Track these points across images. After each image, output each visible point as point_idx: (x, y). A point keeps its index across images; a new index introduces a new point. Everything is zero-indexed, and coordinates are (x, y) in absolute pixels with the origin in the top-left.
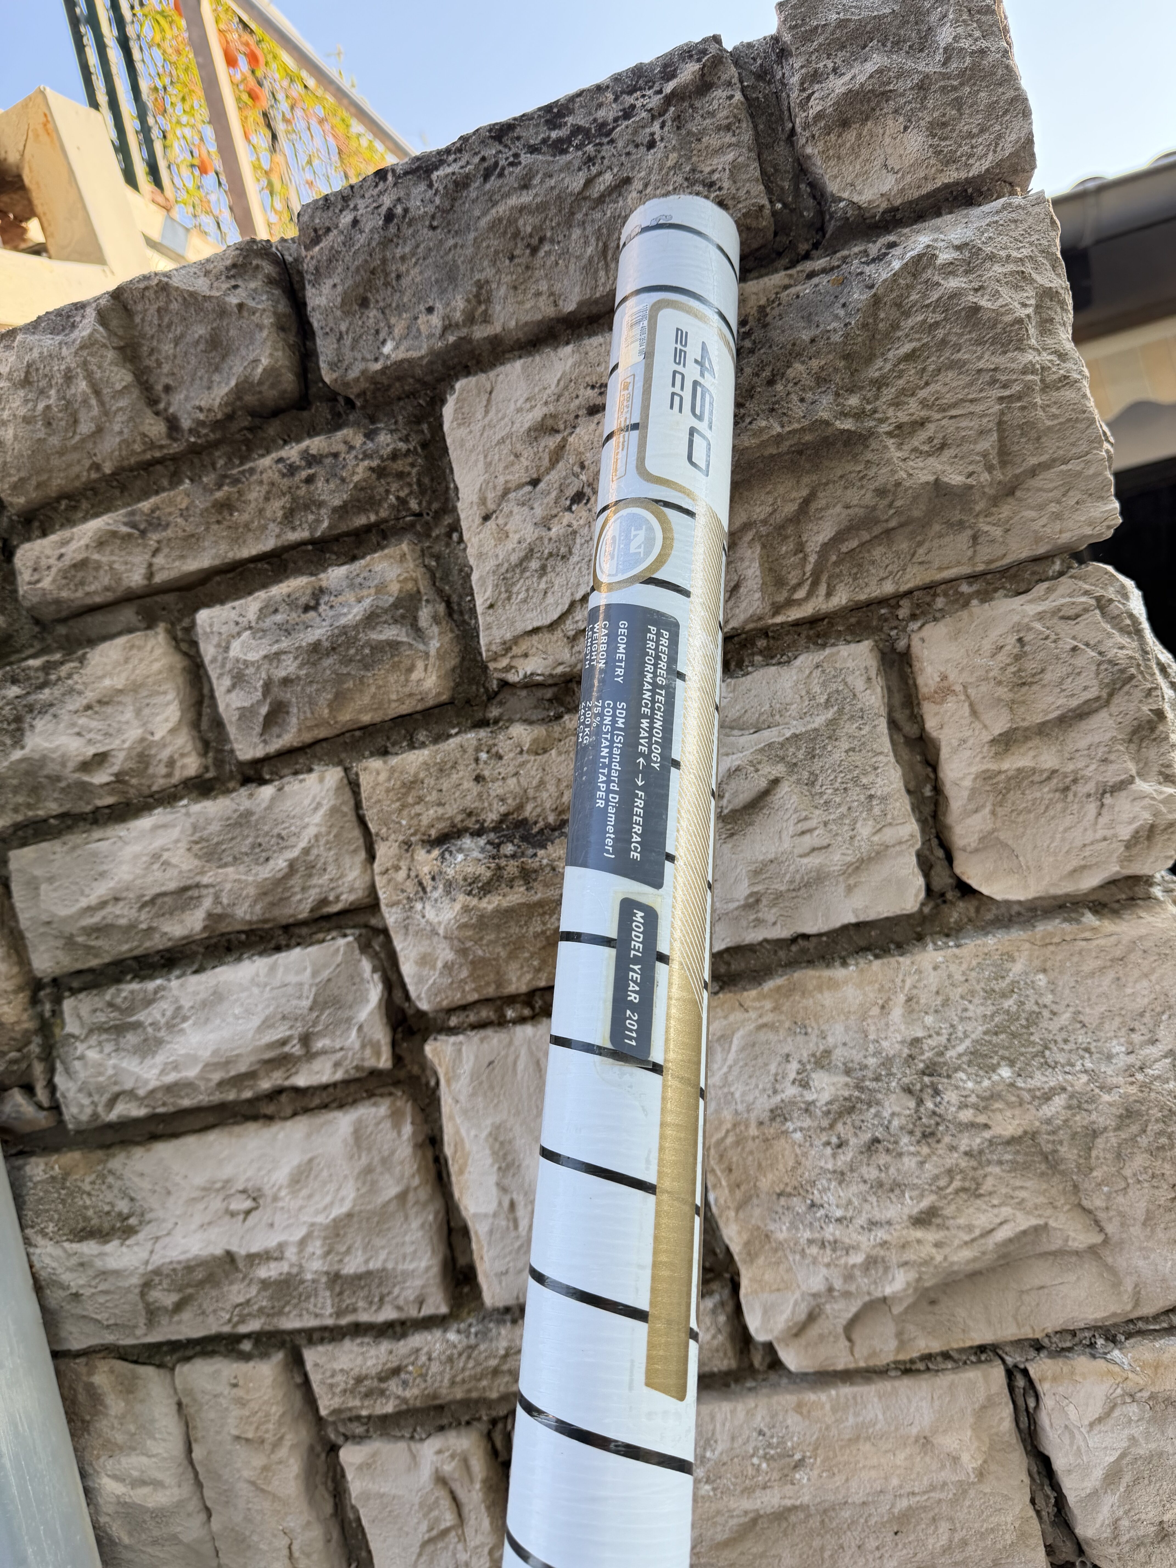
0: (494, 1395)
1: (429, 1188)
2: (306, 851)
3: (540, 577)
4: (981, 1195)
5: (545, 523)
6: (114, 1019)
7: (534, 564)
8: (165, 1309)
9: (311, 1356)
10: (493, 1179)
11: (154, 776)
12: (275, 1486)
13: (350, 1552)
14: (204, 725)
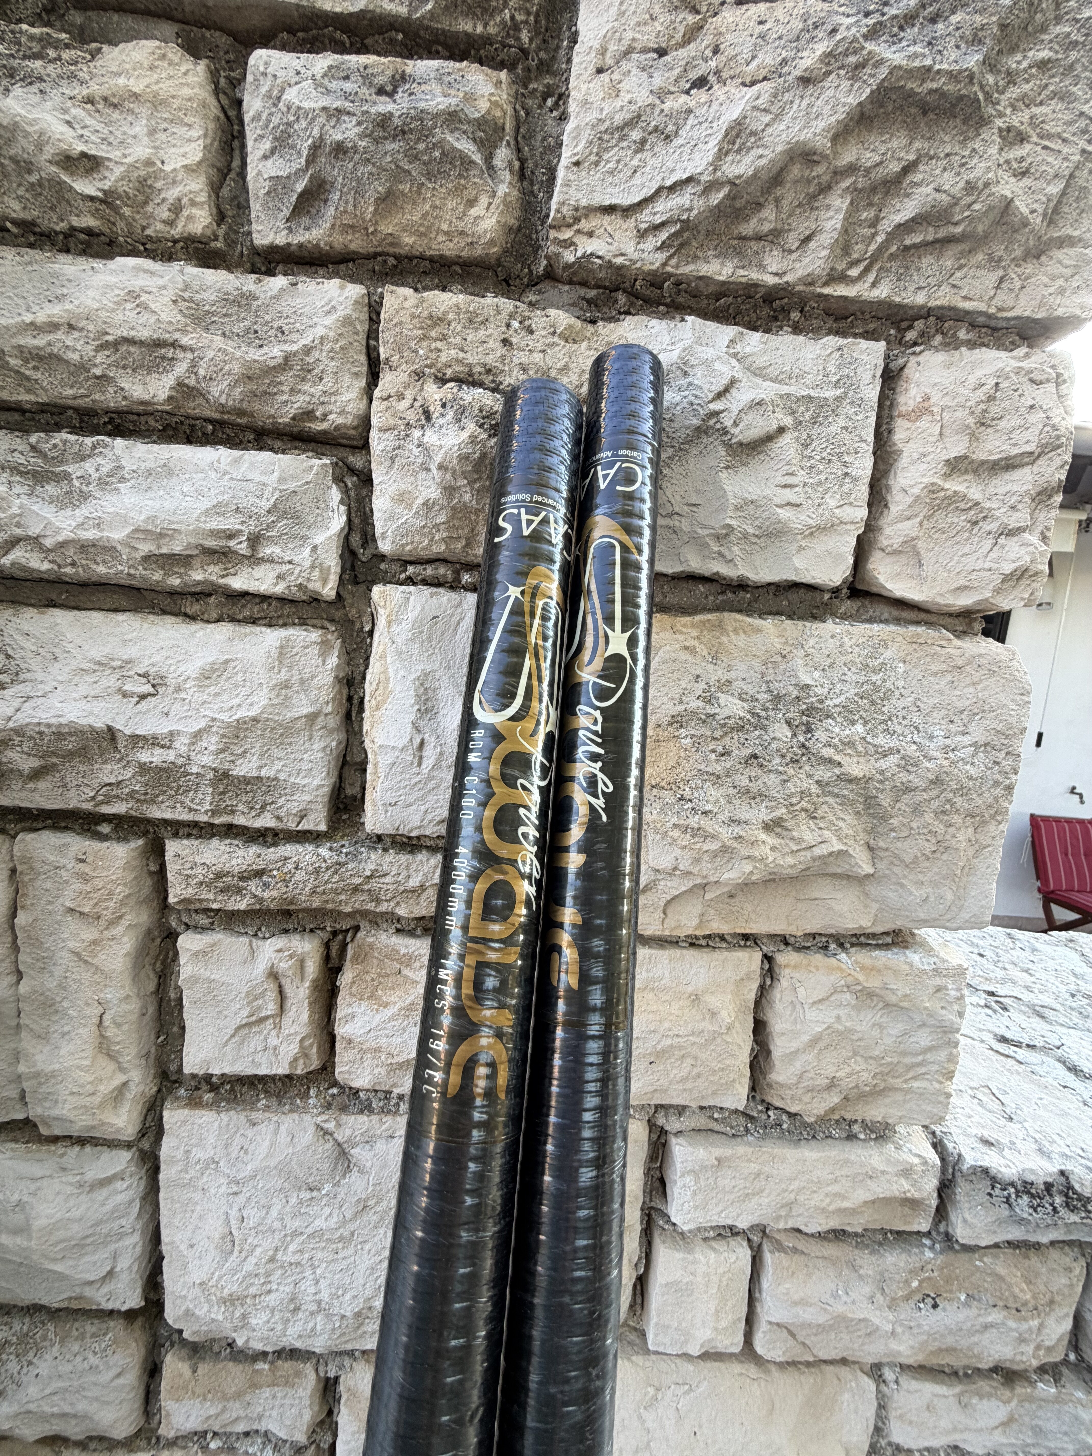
0: (348, 909)
1: (338, 718)
2: (308, 350)
3: (636, 152)
4: (815, 818)
5: (662, 94)
6: (36, 464)
7: (636, 135)
8: (21, 773)
9: (172, 847)
10: (412, 717)
11: (152, 216)
12: (101, 959)
13: (162, 1026)
14: (225, 192)
